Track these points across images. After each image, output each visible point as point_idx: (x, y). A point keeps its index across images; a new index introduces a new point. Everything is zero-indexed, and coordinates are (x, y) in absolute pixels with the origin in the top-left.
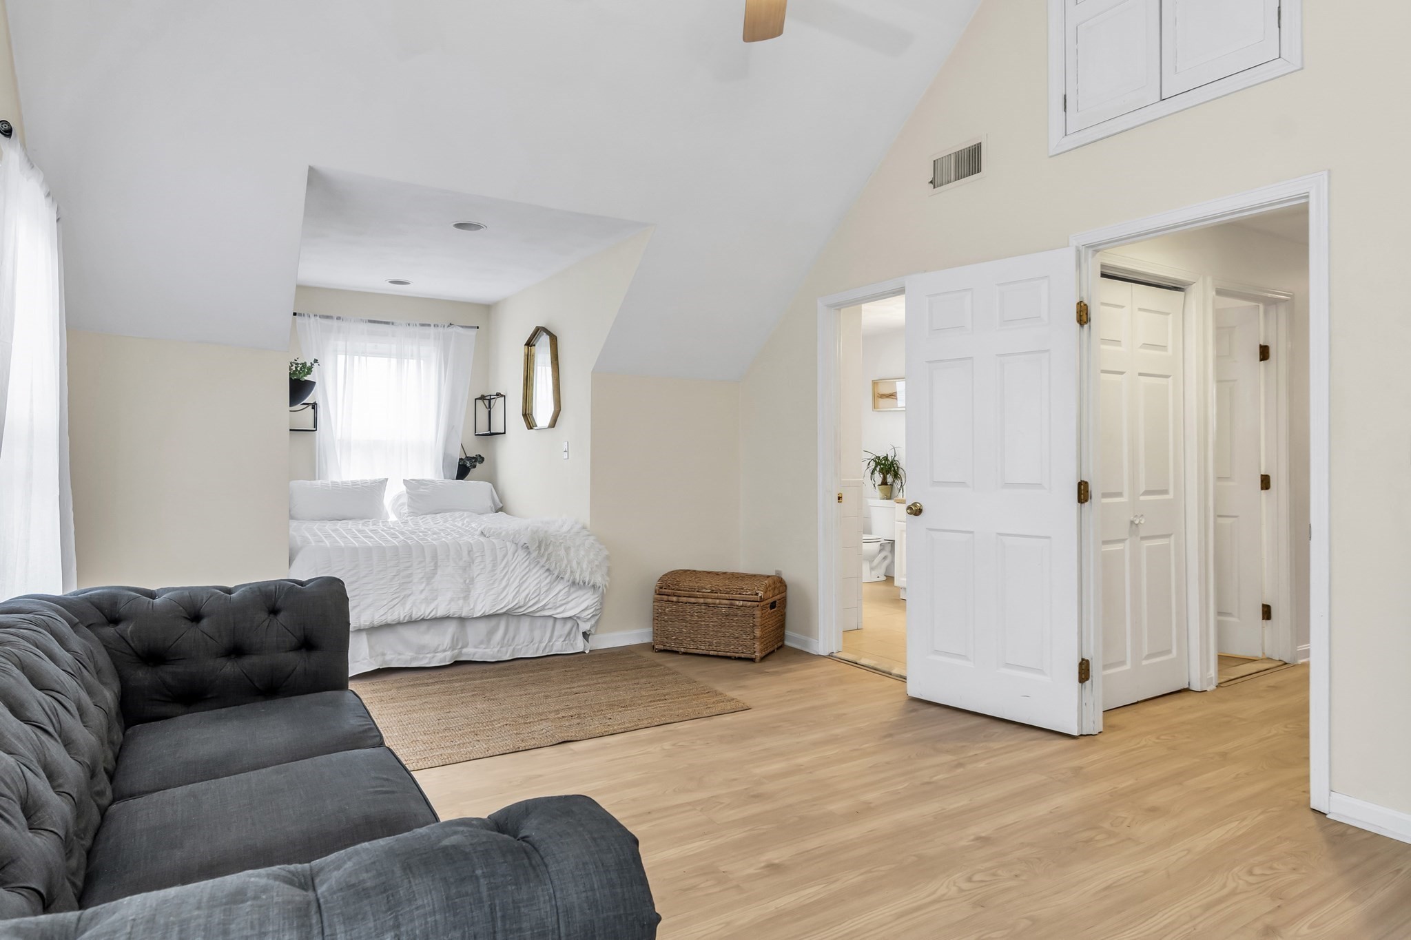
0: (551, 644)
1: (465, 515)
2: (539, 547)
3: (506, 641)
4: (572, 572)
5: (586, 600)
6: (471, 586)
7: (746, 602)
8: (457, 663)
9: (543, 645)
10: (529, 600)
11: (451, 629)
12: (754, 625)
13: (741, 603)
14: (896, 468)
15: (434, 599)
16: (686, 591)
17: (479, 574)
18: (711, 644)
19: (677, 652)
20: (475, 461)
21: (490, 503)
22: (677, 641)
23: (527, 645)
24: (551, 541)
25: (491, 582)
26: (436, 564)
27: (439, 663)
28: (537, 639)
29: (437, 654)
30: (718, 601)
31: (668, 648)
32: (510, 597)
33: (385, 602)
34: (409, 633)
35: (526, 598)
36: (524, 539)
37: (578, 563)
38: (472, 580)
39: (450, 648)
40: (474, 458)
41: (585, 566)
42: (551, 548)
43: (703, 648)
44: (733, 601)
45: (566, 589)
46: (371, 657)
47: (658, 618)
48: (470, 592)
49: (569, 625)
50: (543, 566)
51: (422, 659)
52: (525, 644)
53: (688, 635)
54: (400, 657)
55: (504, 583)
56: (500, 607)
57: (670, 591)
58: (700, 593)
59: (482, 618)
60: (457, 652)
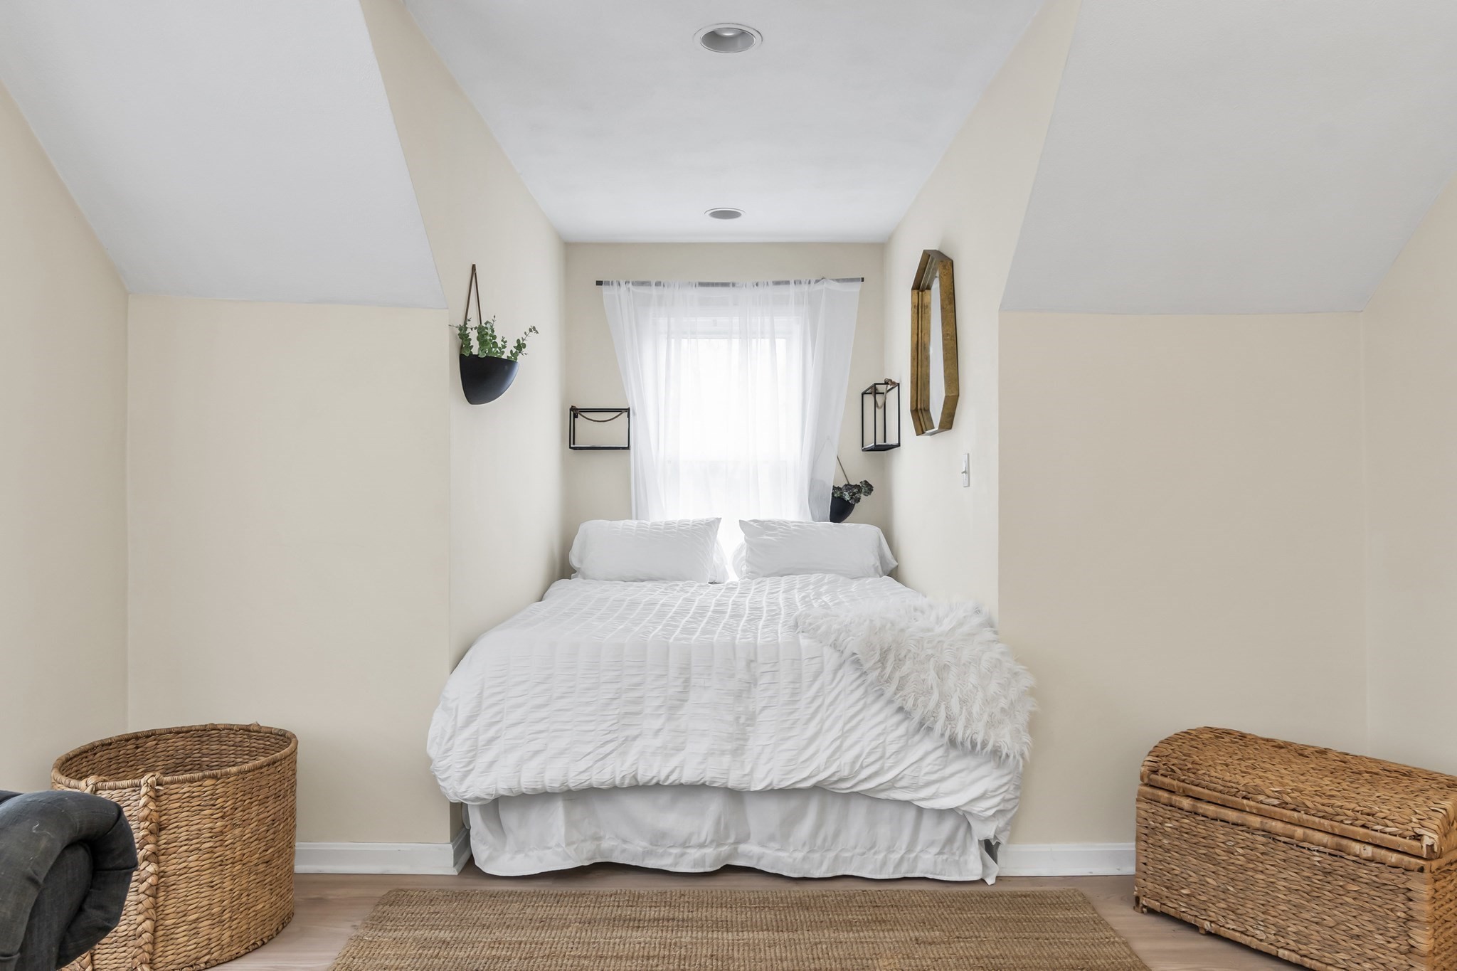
0: (912, 855)
1: (826, 581)
2: (883, 660)
3: (819, 841)
4: (949, 718)
5: (983, 779)
6: (749, 729)
7: (1383, 852)
8: (728, 869)
9: (895, 857)
10: (862, 767)
11: (714, 807)
12: (1410, 918)
13: (1369, 851)
15: (679, 749)
16: (1214, 790)
17: (765, 708)
18: (1281, 932)
19: (1194, 928)
20: (860, 491)
21: (873, 560)
22: (1194, 901)
23: (864, 854)
24: (909, 651)
25: (787, 725)
26: (687, 680)
27: (692, 867)
28: (881, 844)
29: (689, 851)
30: (1299, 832)
31: (1172, 912)
32: (821, 759)
33: (589, 748)
34: (638, 807)
35: (854, 763)
36: (852, 645)
37: (963, 702)
38: (752, 718)
39: (712, 841)
40: (856, 486)
41: (976, 709)
42: (906, 668)
43: (1261, 937)
44: (1345, 842)
45: (940, 752)
46: (569, 844)
47: (1146, 835)
48: (746, 740)
49: (948, 825)
50: (890, 702)
51: (662, 856)
52: (858, 850)
53: (1222, 896)
54: (625, 846)
55: (812, 727)
56: (801, 776)
57: (1175, 783)
58: (1252, 803)
59: (771, 792)
60: (725, 849)
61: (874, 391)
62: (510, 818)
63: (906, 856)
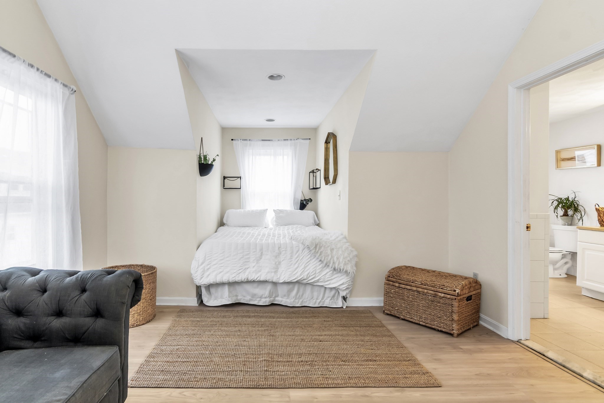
0: (323, 300)
1: (299, 227)
2: (316, 247)
3: (298, 296)
4: (334, 263)
5: (343, 279)
6: (279, 266)
7: (446, 295)
8: (273, 305)
9: (318, 301)
10: (310, 276)
11: (269, 287)
12: (452, 312)
13: (443, 295)
14: (576, 206)
15: (260, 271)
16: (404, 281)
17: (283, 260)
18: (421, 317)
19: (399, 318)
20: (308, 201)
21: (312, 221)
22: (399, 311)
23: (310, 300)
24: (323, 245)
25: (289, 265)
26: (262, 253)
27: (263, 304)
28: (315, 297)
29: (262, 299)
30: (426, 291)
31: (393, 314)
32: (299, 274)
33: (235, 271)
34: (248, 287)
35: (308, 275)
36: (307, 243)
37: (337, 258)
38: (280, 263)
39: (268, 297)
40: (307, 200)
41: (341, 260)
42: (323, 248)
43: (416, 319)
44: (437, 293)
45: (331, 272)
46: (229, 297)
47: (387, 294)
48: (278, 269)
49: (333, 292)
50: (318, 258)
51: (255, 300)
52: (308, 299)
53: (406, 309)
54: (244, 298)
55: (296, 266)
56: (293, 278)
57: (394, 279)
58: (414, 284)
59: (285, 283)
60: (272, 299)
61: (313, 172)
62: (213, 290)
63: (322, 301)
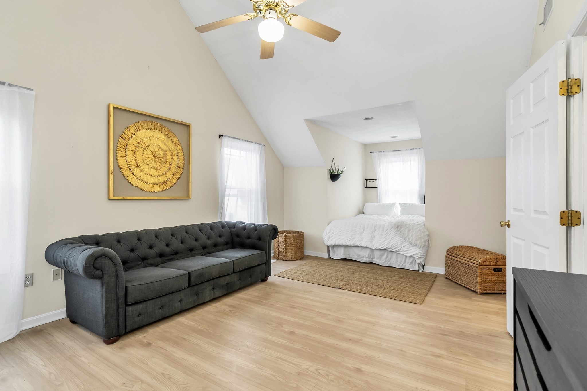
0: (405, 265)
2: (398, 227)
3: (387, 259)
5: (416, 251)
6: (374, 238)
8: (371, 263)
9: (401, 264)
10: (393, 247)
11: (368, 251)
12: (477, 276)
13: (472, 264)
15: (362, 240)
16: (455, 254)
17: (377, 235)
18: (462, 280)
19: (452, 281)
22: (452, 276)
24: (404, 226)
25: (381, 238)
26: (364, 229)
27: (365, 261)
28: (399, 262)
29: (364, 259)
30: (464, 261)
31: (449, 278)
32: (385, 245)
34: (355, 249)
37: (411, 236)
38: (375, 236)
39: (368, 258)
41: (413, 238)
43: (460, 282)
44: (469, 263)
45: (409, 245)
46: (344, 255)
48: (373, 240)
49: (411, 259)
50: (399, 235)
51: (360, 259)
52: (395, 262)
53: (455, 274)
54: (354, 257)
55: (385, 239)
56: (382, 247)
57: (450, 253)
58: (459, 257)
59: (377, 249)
60: (370, 259)
62: (336, 249)
63: (404, 264)
